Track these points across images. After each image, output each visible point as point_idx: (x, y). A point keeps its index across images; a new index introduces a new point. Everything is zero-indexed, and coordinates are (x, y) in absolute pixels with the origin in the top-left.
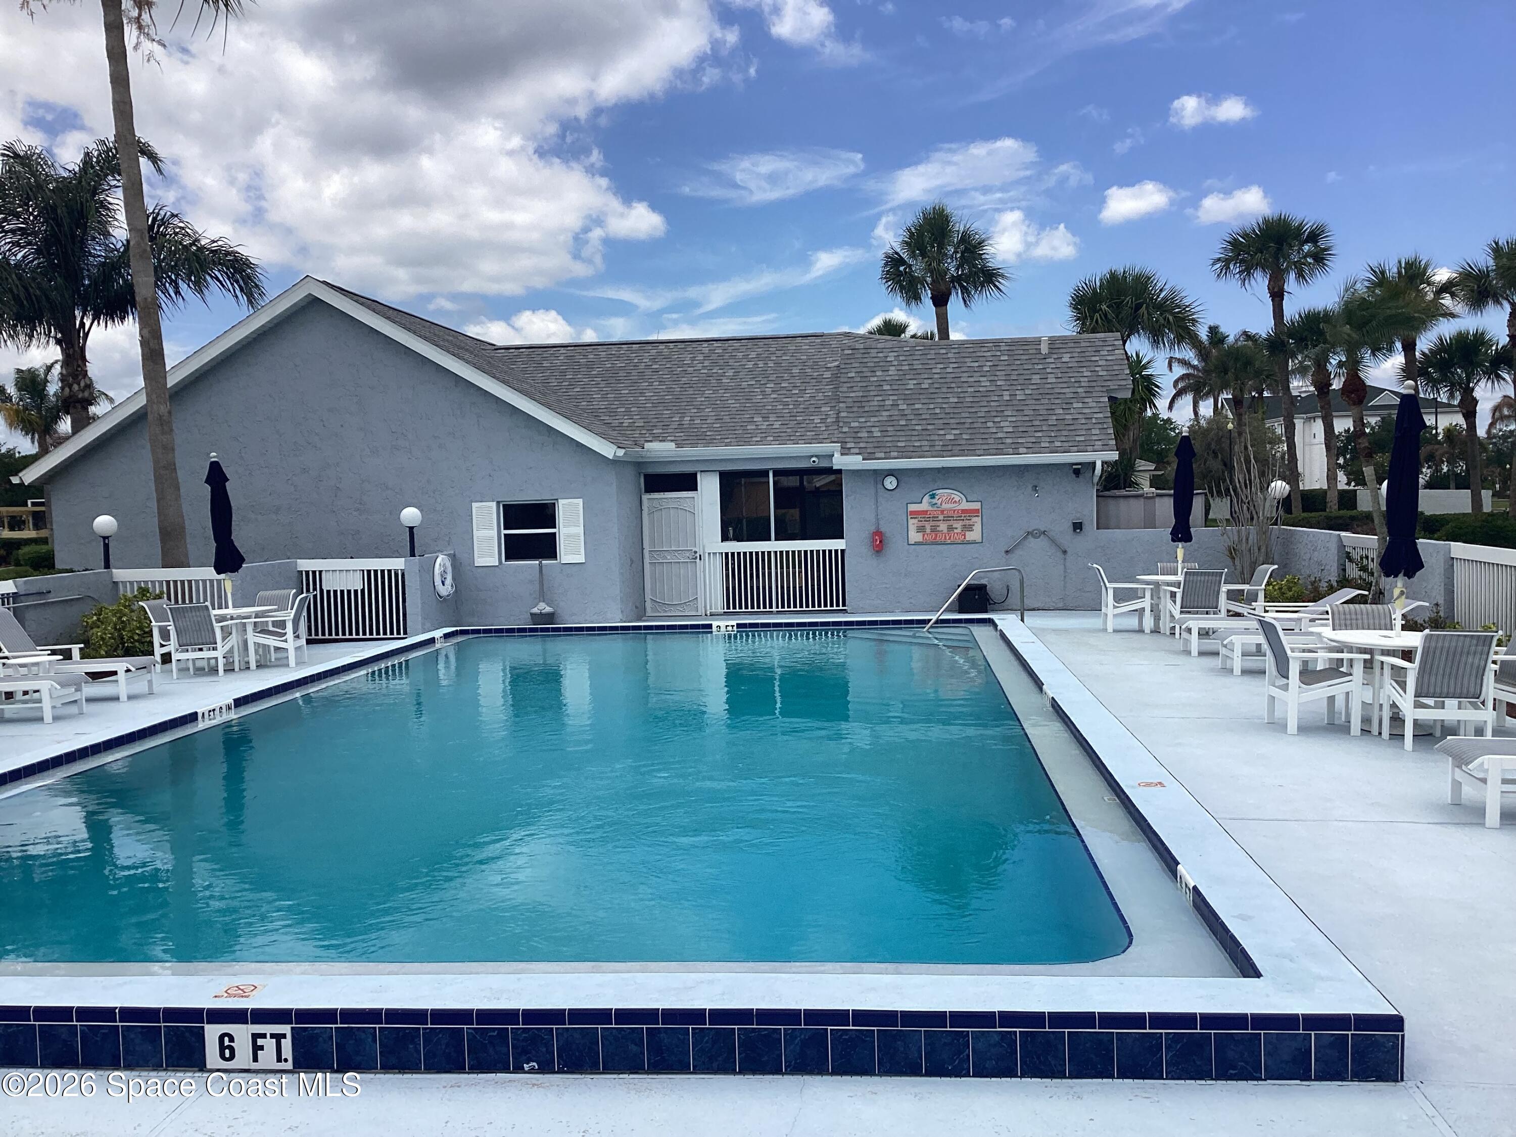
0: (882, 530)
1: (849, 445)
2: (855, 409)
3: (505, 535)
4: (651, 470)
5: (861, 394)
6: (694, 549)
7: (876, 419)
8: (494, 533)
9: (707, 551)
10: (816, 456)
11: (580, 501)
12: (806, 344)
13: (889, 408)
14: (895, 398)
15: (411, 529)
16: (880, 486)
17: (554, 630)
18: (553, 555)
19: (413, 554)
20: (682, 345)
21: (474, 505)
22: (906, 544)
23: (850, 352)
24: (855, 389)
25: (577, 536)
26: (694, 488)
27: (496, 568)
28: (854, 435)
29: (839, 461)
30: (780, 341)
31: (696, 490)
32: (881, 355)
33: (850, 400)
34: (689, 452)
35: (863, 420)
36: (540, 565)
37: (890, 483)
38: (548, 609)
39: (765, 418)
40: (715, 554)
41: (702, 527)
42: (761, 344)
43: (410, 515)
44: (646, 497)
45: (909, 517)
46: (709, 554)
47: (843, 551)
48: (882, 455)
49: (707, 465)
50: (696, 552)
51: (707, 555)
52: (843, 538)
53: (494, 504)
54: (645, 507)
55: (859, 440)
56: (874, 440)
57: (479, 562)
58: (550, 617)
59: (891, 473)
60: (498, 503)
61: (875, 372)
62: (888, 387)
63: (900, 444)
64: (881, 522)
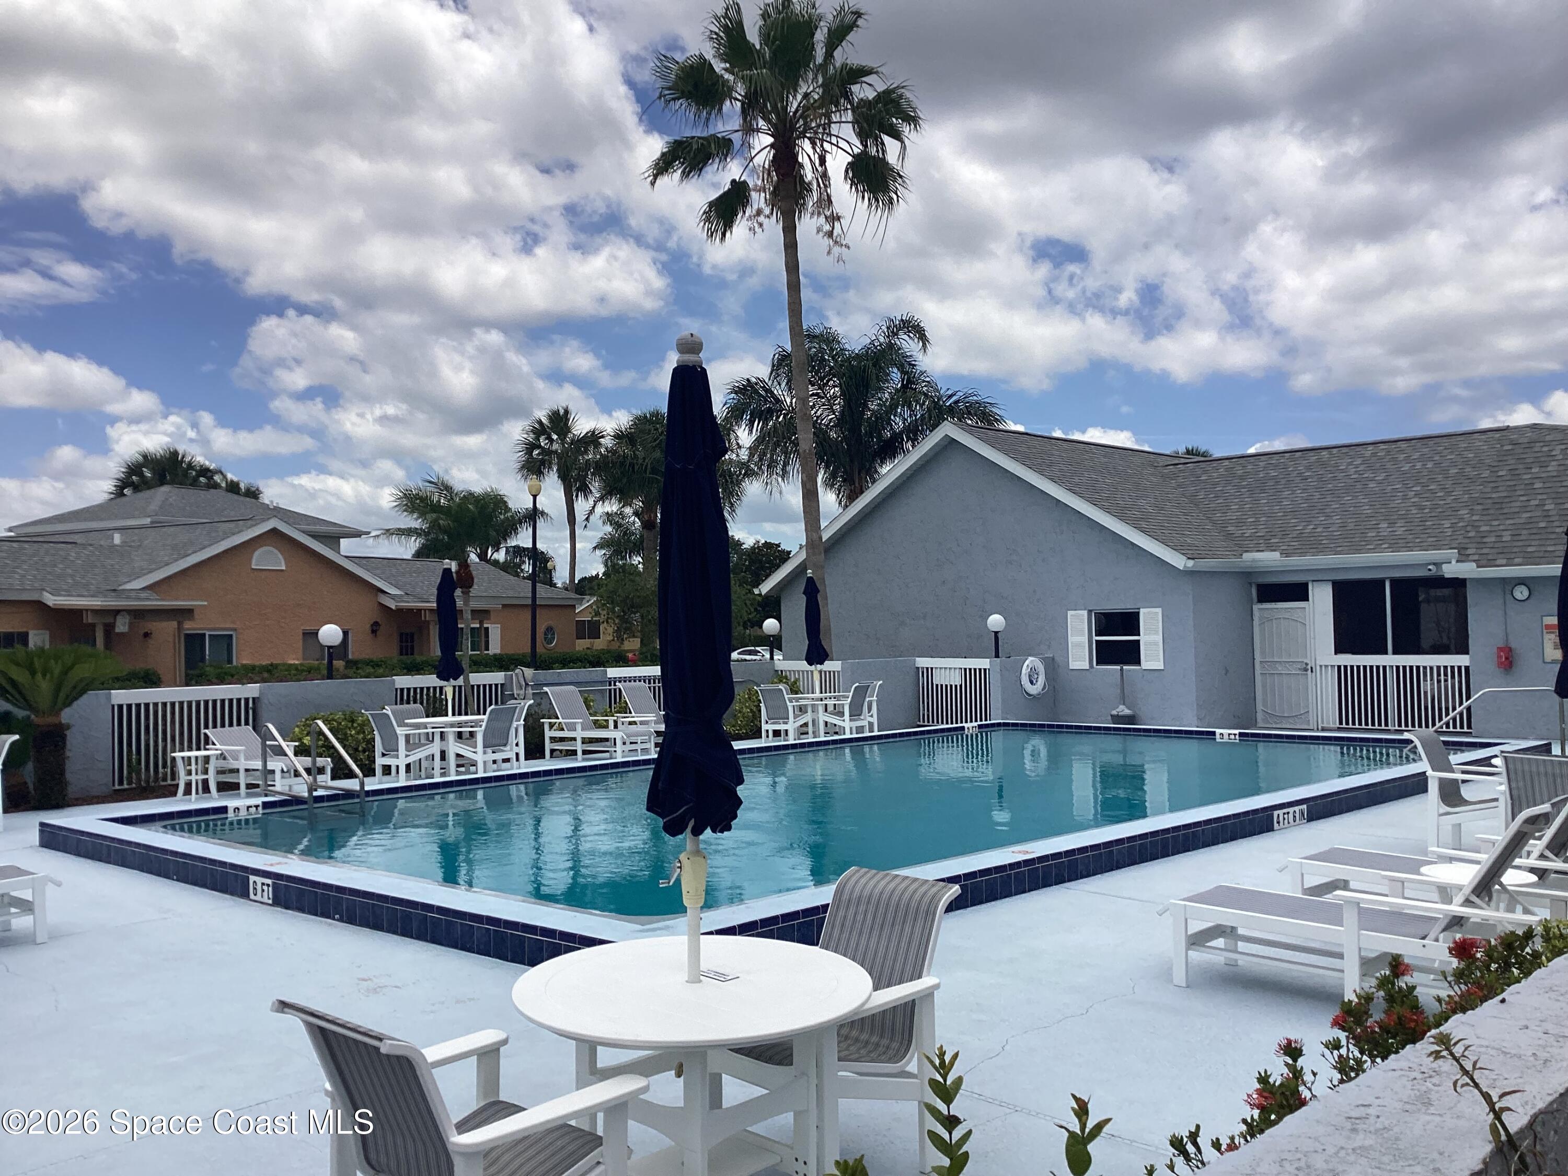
0: (1513, 645)
1: (1469, 552)
2: (1491, 512)
3: (1097, 641)
4: (1262, 580)
5: (1505, 494)
6: (1305, 661)
7: (1511, 522)
8: (1085, 639)
9: (1318, 663)
10: (1434, 564)
11: (1159, 610)
12: (1480, 440)
13: (1533, 508)
14: (1544, 497)
15: (996, 633)
16: (1509, 596)
17: (1135, 730)
18: (1137, 662)
19: (997, 656)
20: (1345, 450)
21: (1070, 613)
22: (1541, 661)
23: (1510, 447)
24: (1500, 489)
25: (1156, 644)
26: (1305, 598)
27: (1088, 673)
28: (1479, 540)
29: (1453, 569)
30: (1453, 440)
31: (1307, 600)
32: (1545, 449)
33: (1490, 501)
34: (1297, 561)
35: (1496, 523)
36: (1122, 670)
37: (1521, 593)
38: (1127, 712)
39: (1392, 524)
40: (1326, 666)
41: (1314, 638)
42: (1431, 443)
43: (996, 621)
44: (1256, 607)
45: (1545, 631)
46: (1321, 666)
47: (1467, 668)
48: (1504, 562)
49: (1320, 575)
50: (1307, 664)
51: (1318, 668)
52: (1467, 653)
53: (1085, 613)
54: (1256, 618)
55: (1482, 546)
56: (1502, 544)
57: (1074, 665)
58: (1131, 719)
59: (1522, 581)
60: (1090, 612)
61: (1531, 468)
62: (1540, 485)
63: (1530, 549)
64: (1510, 637)
